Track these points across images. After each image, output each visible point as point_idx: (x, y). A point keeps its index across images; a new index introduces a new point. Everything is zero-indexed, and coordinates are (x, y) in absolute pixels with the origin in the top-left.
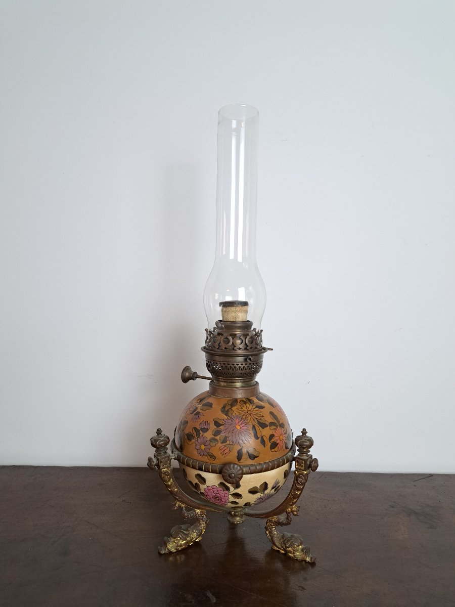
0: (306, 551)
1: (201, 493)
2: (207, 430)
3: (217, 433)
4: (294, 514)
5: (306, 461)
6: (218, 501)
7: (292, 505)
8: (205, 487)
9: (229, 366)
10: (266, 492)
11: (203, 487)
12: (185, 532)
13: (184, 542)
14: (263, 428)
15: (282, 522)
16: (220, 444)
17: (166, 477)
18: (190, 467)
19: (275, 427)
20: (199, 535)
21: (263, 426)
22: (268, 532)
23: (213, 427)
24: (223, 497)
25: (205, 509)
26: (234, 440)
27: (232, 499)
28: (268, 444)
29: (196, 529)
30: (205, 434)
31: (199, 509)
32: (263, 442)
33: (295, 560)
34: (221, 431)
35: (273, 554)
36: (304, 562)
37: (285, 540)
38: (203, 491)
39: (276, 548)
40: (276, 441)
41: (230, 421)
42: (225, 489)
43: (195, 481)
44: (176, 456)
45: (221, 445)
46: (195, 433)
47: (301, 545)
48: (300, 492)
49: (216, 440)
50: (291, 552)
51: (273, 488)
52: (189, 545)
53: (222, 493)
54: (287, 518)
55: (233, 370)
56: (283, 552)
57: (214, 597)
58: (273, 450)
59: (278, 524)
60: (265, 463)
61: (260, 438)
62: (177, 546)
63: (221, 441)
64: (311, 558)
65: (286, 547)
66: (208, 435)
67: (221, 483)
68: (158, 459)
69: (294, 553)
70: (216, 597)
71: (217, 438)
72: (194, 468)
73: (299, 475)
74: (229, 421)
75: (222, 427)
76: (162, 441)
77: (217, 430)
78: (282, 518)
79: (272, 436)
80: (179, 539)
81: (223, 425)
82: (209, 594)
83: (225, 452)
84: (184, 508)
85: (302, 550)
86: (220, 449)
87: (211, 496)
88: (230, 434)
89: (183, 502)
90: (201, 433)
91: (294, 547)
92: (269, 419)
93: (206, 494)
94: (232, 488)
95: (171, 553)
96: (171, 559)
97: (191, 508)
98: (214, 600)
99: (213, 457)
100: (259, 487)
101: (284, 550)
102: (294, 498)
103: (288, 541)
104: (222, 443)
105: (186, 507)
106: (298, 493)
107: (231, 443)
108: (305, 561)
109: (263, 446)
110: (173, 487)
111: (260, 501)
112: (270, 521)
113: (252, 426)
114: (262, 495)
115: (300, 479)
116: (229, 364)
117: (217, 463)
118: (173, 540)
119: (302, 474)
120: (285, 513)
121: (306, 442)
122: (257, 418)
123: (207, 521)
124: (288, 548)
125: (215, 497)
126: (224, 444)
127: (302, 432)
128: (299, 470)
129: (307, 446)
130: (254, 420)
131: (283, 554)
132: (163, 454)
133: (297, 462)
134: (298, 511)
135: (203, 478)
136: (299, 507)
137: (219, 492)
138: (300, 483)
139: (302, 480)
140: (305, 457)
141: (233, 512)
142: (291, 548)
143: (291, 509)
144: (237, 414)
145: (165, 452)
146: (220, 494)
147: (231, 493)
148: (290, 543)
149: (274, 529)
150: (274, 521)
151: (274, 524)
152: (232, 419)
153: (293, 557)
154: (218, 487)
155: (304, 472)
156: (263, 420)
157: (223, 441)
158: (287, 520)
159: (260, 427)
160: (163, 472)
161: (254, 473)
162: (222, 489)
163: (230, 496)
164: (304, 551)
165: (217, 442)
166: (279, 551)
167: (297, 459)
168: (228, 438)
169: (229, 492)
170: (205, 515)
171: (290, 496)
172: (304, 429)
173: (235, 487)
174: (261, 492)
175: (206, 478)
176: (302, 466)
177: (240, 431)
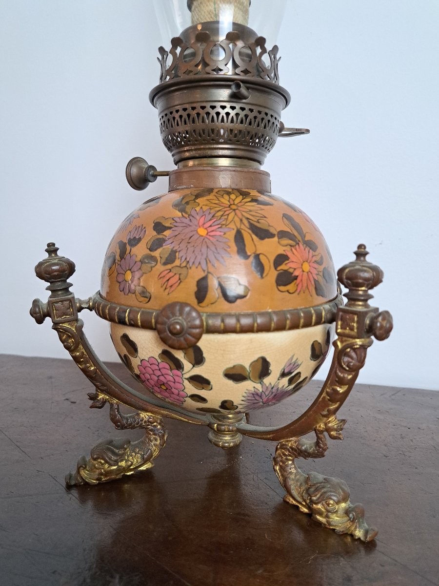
0: (354, 515)
1: (137, 375)
2: (140, 239)
3: (157, 244)
4: (331, 436)
5: (361, 315)
6: (167, 394)
7: (327, 416)
8: (138, 361)
10: (267, 380)
11: (135, 364)
12: (116, 450)
13: (114, 468)
14: (262, 238)
15: (306, 451)
16: (160, 267)
17: (70, 341)
18: (108, 320)
19: (291, 242)
20: (146, 459)
21: (263, 234)
22: (277, 468)
23: (151, 234)
24: (171, 384)
25: (159, 414)
26: (191, 257)
27: (191, 389)
28: (272, 274)
29: (141, 448)
30: (134, 250)
31: (146, 411)
32: (259, 266)
34: (164, 241)
36: (349, 539)
37: (311, 487)
38: (137, 371)
39: (292, 501)
40: (291, 270)
41: (187, 221)
42: (173, 366)
43: (122, 349)
44: (91, 304)
45: (162, 268)
46: (119, 252)
47: (344, 500)
48: (345, 388)
49: (154, 259)
50: (321, 514)
51: (283, 375)
53: (170, 375)
54: (317, 444)
56: (306, 510)
58: (282, 288)
59: (299, 455)
60: (262, 314)
61: (252, 258)
62: (100, 475)
63: (163, 261)
64: (366, 533)
65: (312, 502)
66: (140, 251)
67: (165, 353)
68: (49, 303)
69: (327, 517)
71: (156, 254)
73: (344, 348)
74: (184, 220)
75: (167, 233)
76: (53, 265)
77: (158, 239)
78: (308, 441)
79: (281, 259)
80: (103, 461)
81: (170, 228)
83: (171, 282)
84: (116, 407)
85: (347, 512)
86: (160, 277)
87: (152, 382)
88: (183, 245)
89: (112, 395)
90: (128, 248)
91: (328, 505)
92: (277, 225)
93: (143, 377)
94: (187, 365)
99: (146, 295)
100: (247, 366)
101: (309, 508)
102: (333, 401)
103: (317, 490)
104: (165, 264)
105: (119, 405)
106: (340, 390)
107: (184, 264)
108: (352, 535)
109: (258, 275)
110: (87, 362)
111: (256, 401)
112: (283, 447)
113: (234, 232)
114: (259, 386)
115: (346, 359)
116: (193, 108)
117: (153, 309)
118: (90, 462)
119: (351, 346)
120: (313, 433)
121: (365, 271)
123: (163, 436)
124: (316, 504)
125: (158, 385)
126: (169, 266)
127: (355, 253)
128: (344, 339)
129: (366, 280)
130: (241, 220)
131: (306, 514)
132: (60, 293)
133: (342, 320)
134: (341, 429)
135: (132, 341)
136: (344, 421)
137: (164, 371)
138: (347, 366)
139: (350, 360)
140: (360, 309)
141: (216, 425)
142: (323, 505)
143: (326, 424)
144: (205, 208)
145: (66, 290)
146: (165, 376)
147: (187, 376)
148: (321, 495)
149: (290, 462)
150: (291, 448)
151: (290, 452)
152: (191, 218)
153: (325, 524)
154: (159, 361)
155: (359, 342)
156: (263, 225)
157: (167, 259)
158: (317, 448)
159: (254, 237)
160: (60, 329)
161: (234, 331)
162: (167, 366)
163: (186, 383)
164: (351, 515)
165: (154, 264)
166: (298, 507)
167: (341, 313)
168: (177, 254)
169: (183, 373)
170: (160, 424)
171: (324, 395)
172: (360, 246)
173: (193, 362)
174: (255, 379)
175: (136, 342)
176: (352, 329)
177: (206, 240)
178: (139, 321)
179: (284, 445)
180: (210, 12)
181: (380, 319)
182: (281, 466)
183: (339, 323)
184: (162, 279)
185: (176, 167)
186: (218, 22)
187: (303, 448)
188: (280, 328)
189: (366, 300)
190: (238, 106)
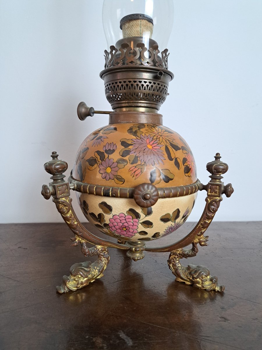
1: (106, 225)
2: (114, 150)
3: (125, 153)
4: (201, 245)
6: (125, 233)
7: (200, 235)
8: (111, 216)
9: (136, 83)
10: (177, 220)
11: (107, 218)
12: (86, 269)
13: (86, 279)
14: (176, 150)
15: (187, 254)
16: (129, 166)
17: (65, 208)
18: (93, 194)
19: (186, 152)
20: (101, 272)
21: (176, 148)
22: (171, 265)
23: (120, 148)
24: (131, 227)
25: (107, 245)
26: (146, 160)
27: (141, 228)
28: (182, 167)
29: (97, 266)
30: (111, 156)
31: (100, 244)
32: (177, 164)
33: (203, 291)
34: (130, 151)
35: (177, 286)
36: (213, 292)
37: (192, 271)
38: (107, 222)
39: (180, 280)
40: (188, 166)
41: (140, 141)
42: (134, 217)
43: (98, 211)
44: (76, 186)
45: (131, 166)
46: (99, 157)
47: (209, 274)
48: (210, 221)
49: (125, 161)
50: (198, 283)
51: (183, 217)
52: (90, 283)
53: (131, 221)
54: (193, 249)
55: (140, 89)
57: (129, 338)
58: (187, 174)
59: (183, 256)
60: (180, 187)
61: (174, 160)
62: (78, 284)
63: (131, 162)
64: (221, 288)
65: (193, 278)
66: (115, 157)
67: (132, 211)
68: (54, 187)
69: (202, 283)
70: (131, 339)
71: (126, 158)
72: (98, 194)
73: (211, 202)
74: (138, 140)
75: (130, 147)
76: (58, 165)
77: (125, 150)
78: (188, 249)
79: (185, 160)
80: (80, 276)
81: (132, 145)
82: (122, 335)
83: (136, 173)
84: (85, 244)
85: (211, 280)
86: (130, 170)
87: (117, 227)
88: (141, 154)
89: (83, 237)
90: (106, 155)
91: (203, 278)
92: (180, 143)
93: (111, 225)
94: (142, 215)
95: (71, 292)
96: (71, 298)
97: (92, 243)
98: (130, 342)
99: (121, 180)
100: (171, 214)
101: (191, 281)
102: (204, 228)
103: (196, 272)
104: (132, 163)
105: (87, 243)
106: (208, 222)
107: (143, 163)
108: (214, 290)
109: (177, 169)
110: (73, 220)
111: (171, 230)
112: (175, 254)
113: (164, 147)
114: (173, 224)
117: (127, 187)
118: (72, 278)
119: (215, 201)
120: (191, 245)
121: (222, 165)
122: (169, 139)
123: (109, 257)
124: (196, 279)
125: (121, 228)
126: (135, 165)
127: (215, 157)
128: (211, 197)
129: (223, 169)
130: (166, 141)
131: (190, 285)
132: (60, 181)
133: (210, 189)
134: (207, 241)
135: (109, 205)
136: (207, 237)
137: (127, 220)
138: (213, 210)
139: (214, 207)
140: (218, 183)
141: (134, 248)
142: (200, 278)
143: (199, 239)
144: (147, 134)
145: (62, 179)
146: (128, 223)
147: (141, 222)
148: (199, 274)
149: (178, 261)
150: (179, 254)
151: (178, 256)
152: (142, 139)
153: (201, 288)
154: (126, 215)
155: (218, 198)
156: (175, 143)
157: (133, 161)
158: (193, 252)
159: (173, 149)
160: (60, 201)
161: (169, 197)
162: (131, 217)
163: (140, 225)
164: (214, 281)
165: (126, 163)
166: (185, 282)
167: (210, 186)
168: (139, 158)
169: (140, 220)
170: (107, 251)
171: (200, 225)
172: (217, 154)
173: (146, 214)
174: (173, 220)
175: (112, 206)
176: (216, 193)
177: (152, 151)
178: (119, 194)
179: (175, 253)
180: (137, 32)
181: (229, 187)
182: (173, 264)
183: (209, 190)
184: (131, 172)
185: (113, 111)
186: (142, 38)
187: (186, 253)
188: (181, 195)
189: (220, 179)
190: (157, 83)
